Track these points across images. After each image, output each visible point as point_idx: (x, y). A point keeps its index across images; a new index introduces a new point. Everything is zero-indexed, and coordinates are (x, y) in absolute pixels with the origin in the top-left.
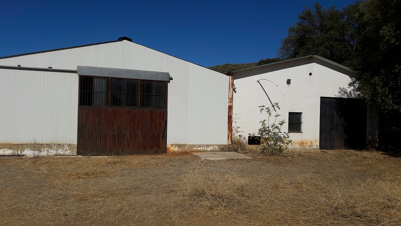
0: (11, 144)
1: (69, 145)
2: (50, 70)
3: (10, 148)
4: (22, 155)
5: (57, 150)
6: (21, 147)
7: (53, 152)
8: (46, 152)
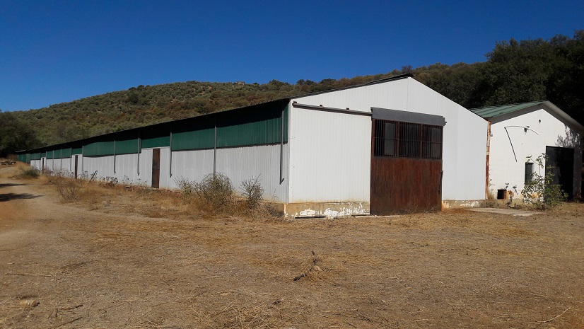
0: (314, 203)
1: (363, 203)
2: (347, 112)
3: (313, 209)
4: (324, 217)
5: (353, 210)
6: (322, 207)
7: (350, 212)
8: (344, 212)
